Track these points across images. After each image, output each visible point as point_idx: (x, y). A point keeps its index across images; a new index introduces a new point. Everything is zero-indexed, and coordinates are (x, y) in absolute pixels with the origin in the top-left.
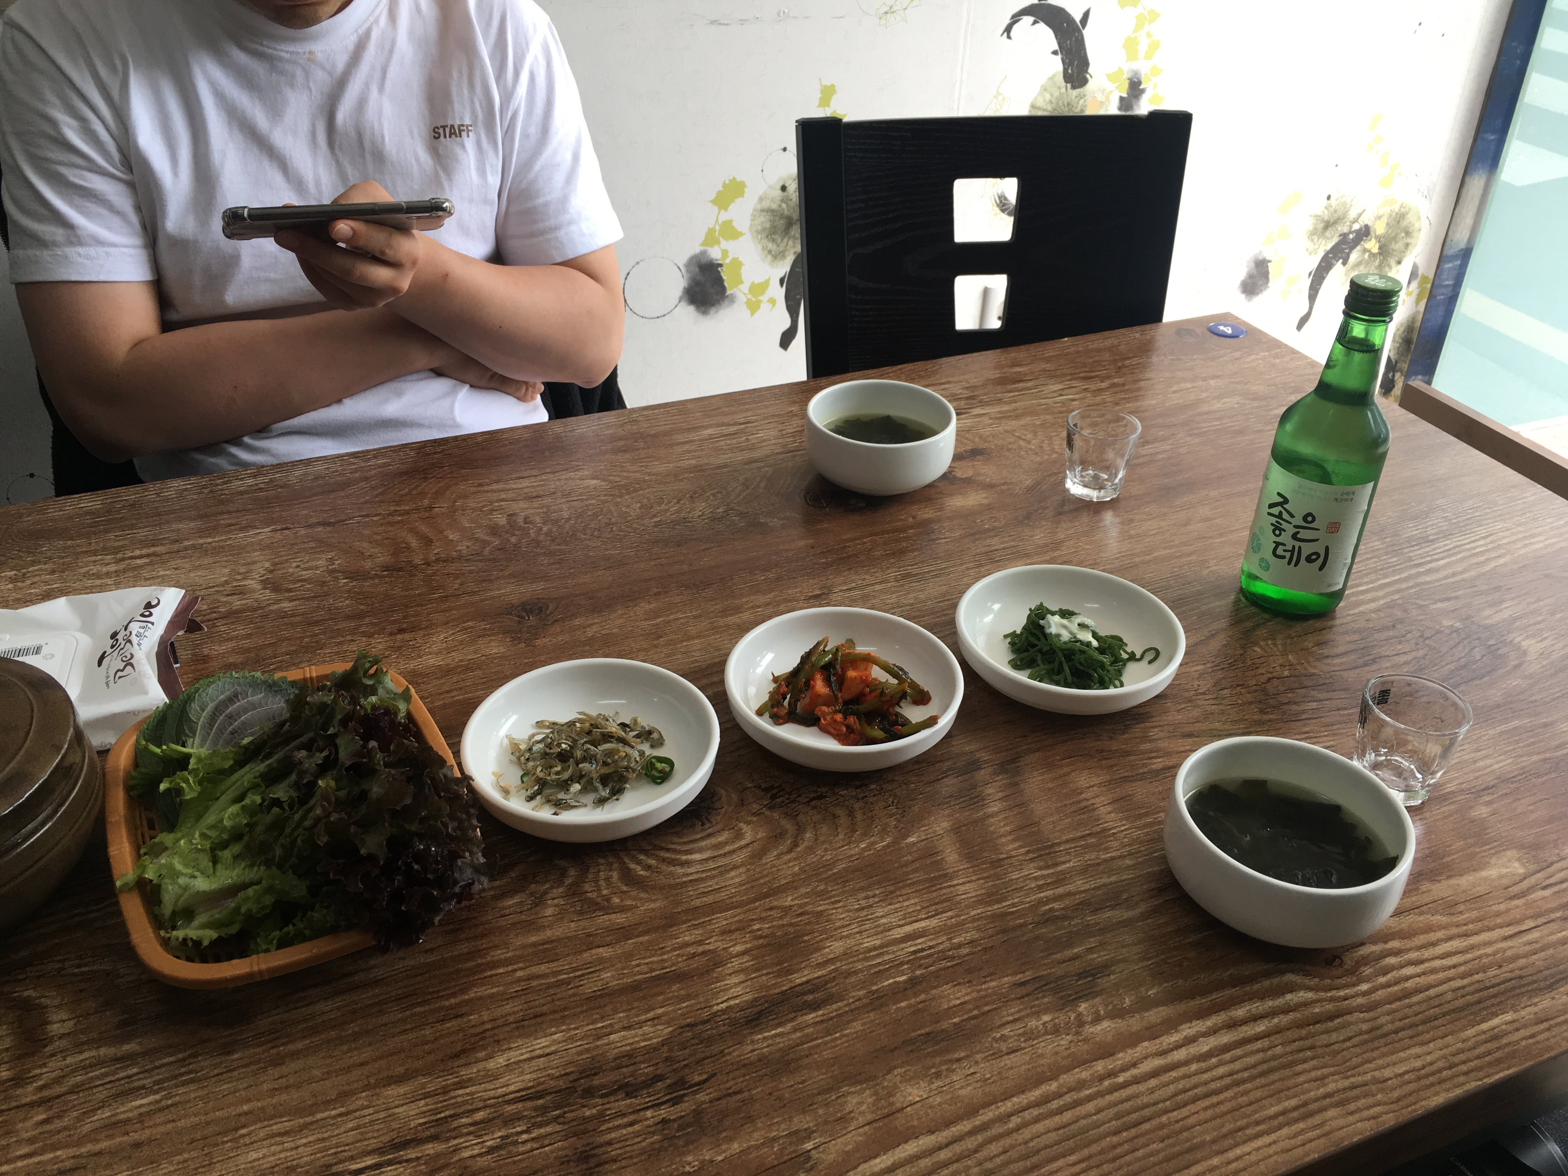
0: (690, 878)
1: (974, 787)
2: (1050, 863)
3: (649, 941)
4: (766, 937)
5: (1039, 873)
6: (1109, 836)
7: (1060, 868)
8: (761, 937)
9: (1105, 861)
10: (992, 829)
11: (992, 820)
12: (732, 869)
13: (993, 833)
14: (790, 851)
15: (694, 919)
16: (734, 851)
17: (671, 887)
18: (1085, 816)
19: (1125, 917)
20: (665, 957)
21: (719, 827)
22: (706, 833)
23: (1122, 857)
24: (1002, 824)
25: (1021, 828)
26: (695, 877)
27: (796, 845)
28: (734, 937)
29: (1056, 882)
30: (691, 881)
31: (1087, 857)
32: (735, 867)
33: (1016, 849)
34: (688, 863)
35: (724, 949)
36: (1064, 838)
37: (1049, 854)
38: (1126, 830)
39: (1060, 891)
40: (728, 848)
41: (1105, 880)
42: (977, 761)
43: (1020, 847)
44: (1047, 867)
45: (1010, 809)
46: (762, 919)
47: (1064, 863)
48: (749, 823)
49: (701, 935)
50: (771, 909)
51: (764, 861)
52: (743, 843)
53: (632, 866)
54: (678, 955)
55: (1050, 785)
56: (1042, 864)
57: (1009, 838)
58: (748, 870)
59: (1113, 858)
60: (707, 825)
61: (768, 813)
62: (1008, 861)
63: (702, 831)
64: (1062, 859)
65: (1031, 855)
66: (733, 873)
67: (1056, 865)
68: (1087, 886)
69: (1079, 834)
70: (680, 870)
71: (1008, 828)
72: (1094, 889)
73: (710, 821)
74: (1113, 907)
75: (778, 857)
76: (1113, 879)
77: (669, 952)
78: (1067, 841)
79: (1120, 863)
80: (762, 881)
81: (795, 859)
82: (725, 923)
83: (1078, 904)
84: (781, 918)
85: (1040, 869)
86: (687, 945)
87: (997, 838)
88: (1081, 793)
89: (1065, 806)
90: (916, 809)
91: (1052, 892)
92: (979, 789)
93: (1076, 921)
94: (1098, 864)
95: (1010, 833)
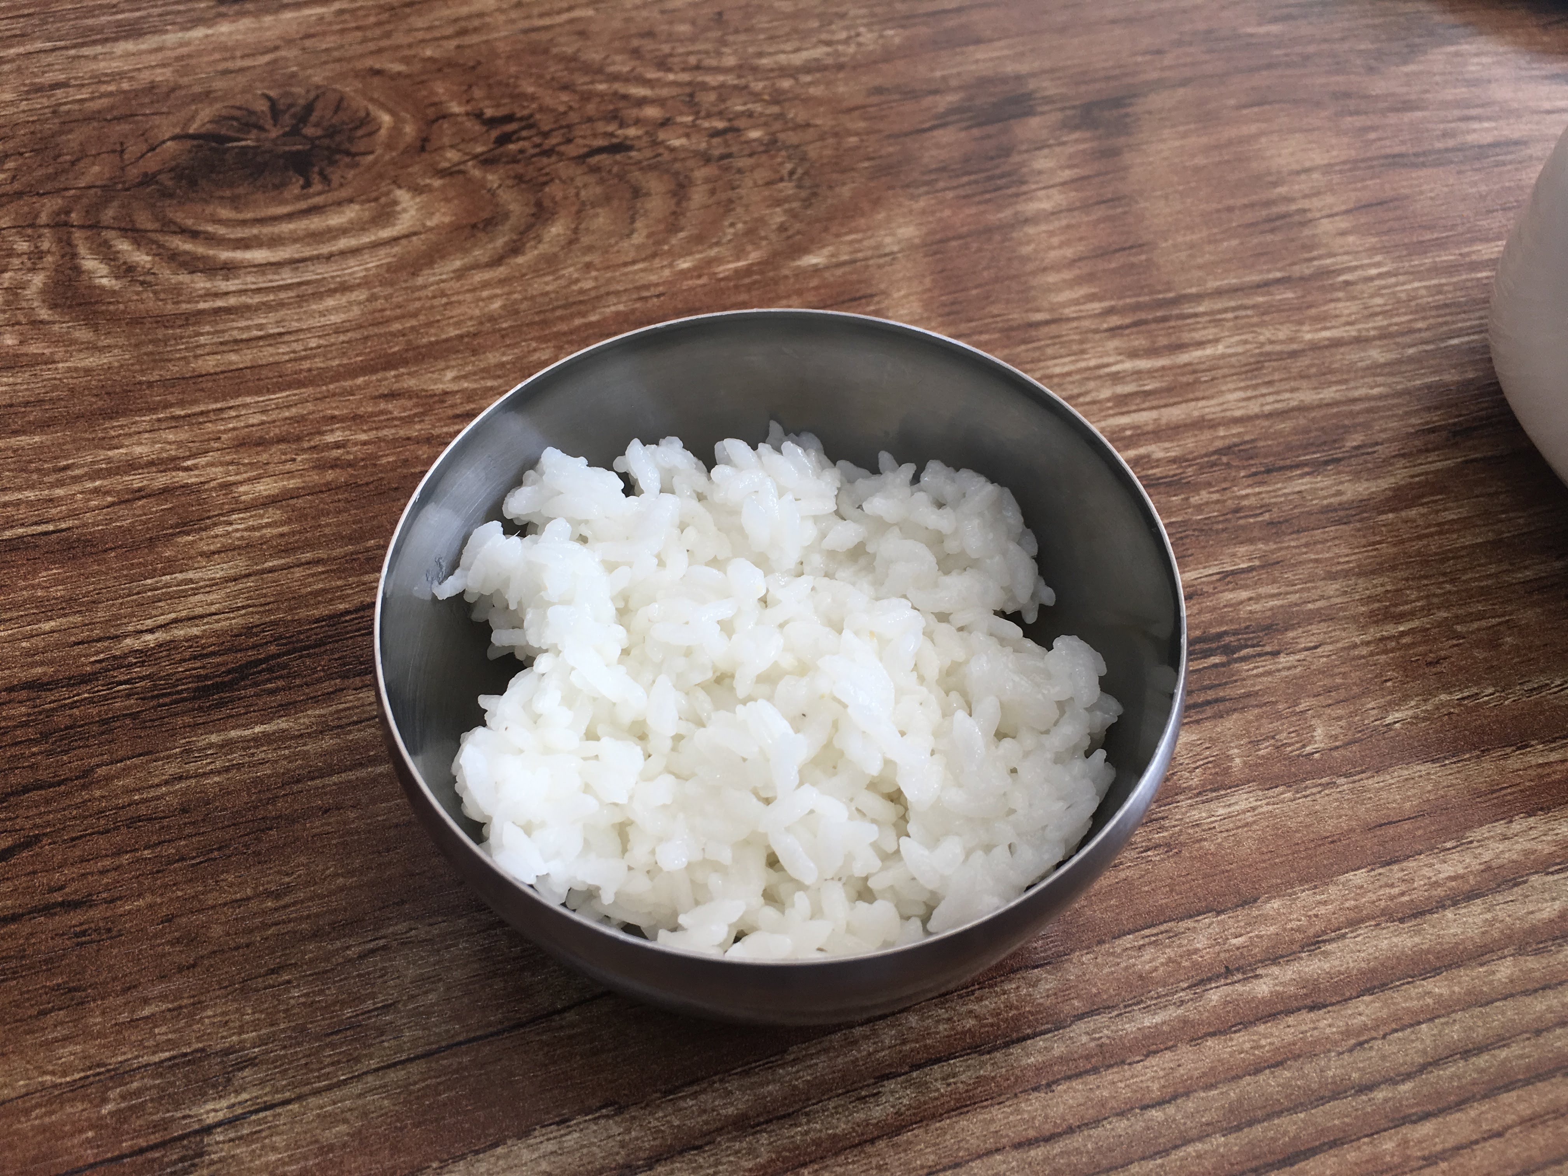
0: (220, 303)
1: (1006, 152)
2: (1163, 341)
3: (39, 449)
4: (350, 464)
5: (1128, 365)
6: (1334, 288)
7: (1184, 358)
8: (335, 464)
9: (1315, 347)
10: (1027, 250)
11: (1031, 230)
12: (332, 292)
13: (1025, 259)
14: (497, 261)
15: (181, 404)
16: (355, 252)
17: (162, 321)
18: (1278, 237)
19: (1348, 496)
20: (59, 492)
21: (344, 193)
22: (303, 205)
23: (1360, 341)
24: (1055, 241)
25: (1103, 253)
26: (232, 301)
27: (515, 249)
28: (264, 457)
29: (1169, 390)
30: (217, 311)
31: (1266, 334)
32: (344, 288)
33: (1076, 302)
34: (229, 269)
35: (226, 486)
36: (1212, 284)
37: (1165, 319)
38: (1380, 276)
39: (1176, 413)
40: (343, 243)
41: (1307, 396)
42: (1029, 96)
43: (1092, 298)
44: (1152, 352)
45: (1085, 207)
46: (356, 419)
47: (1200, 344)
48: (417, 190)
49: (179, 444)
50: (392, 396)
51: (420, 281)
52: (385, 233)
53: (90, 263)
54: (96, 491)
55: (1200, 161)
56: (1140, 342)
57: (1067, 275)
58: (373, 298)
59: (1336, 343)
60: (317, 187)
61: (477, 173)
62: (1053, 329)
63: (298, 198)
64: (1197, 336)
65: (1115, 321)
66: (330, 302)
67: (1180, 347)
68: (1254, 408)
69: (1255, 278)
70: (201, 283)
71: (1069, 252)
72: (1270, 416)
73: (325, 179)
74: (1317, 467)
75: (460, 274)
76: (1329, 394)
77: (76, 479)
78: (1219, 293)
79: (1353, 355)
80: (397, 326)
81: (502, 282)
82: (255, 420)
83: (1219, 452)
84: (408, 421)
85: (1133, 354)
86: (132, 466)
87: (1034, 273)
88: (1275, 184)
89: (1230, 209)
90: (846, 191)
91: (1154, 414)
92: (1016, 158)
93: (1204, 496)
94: (1294, 354)
95: (1072, 263)
